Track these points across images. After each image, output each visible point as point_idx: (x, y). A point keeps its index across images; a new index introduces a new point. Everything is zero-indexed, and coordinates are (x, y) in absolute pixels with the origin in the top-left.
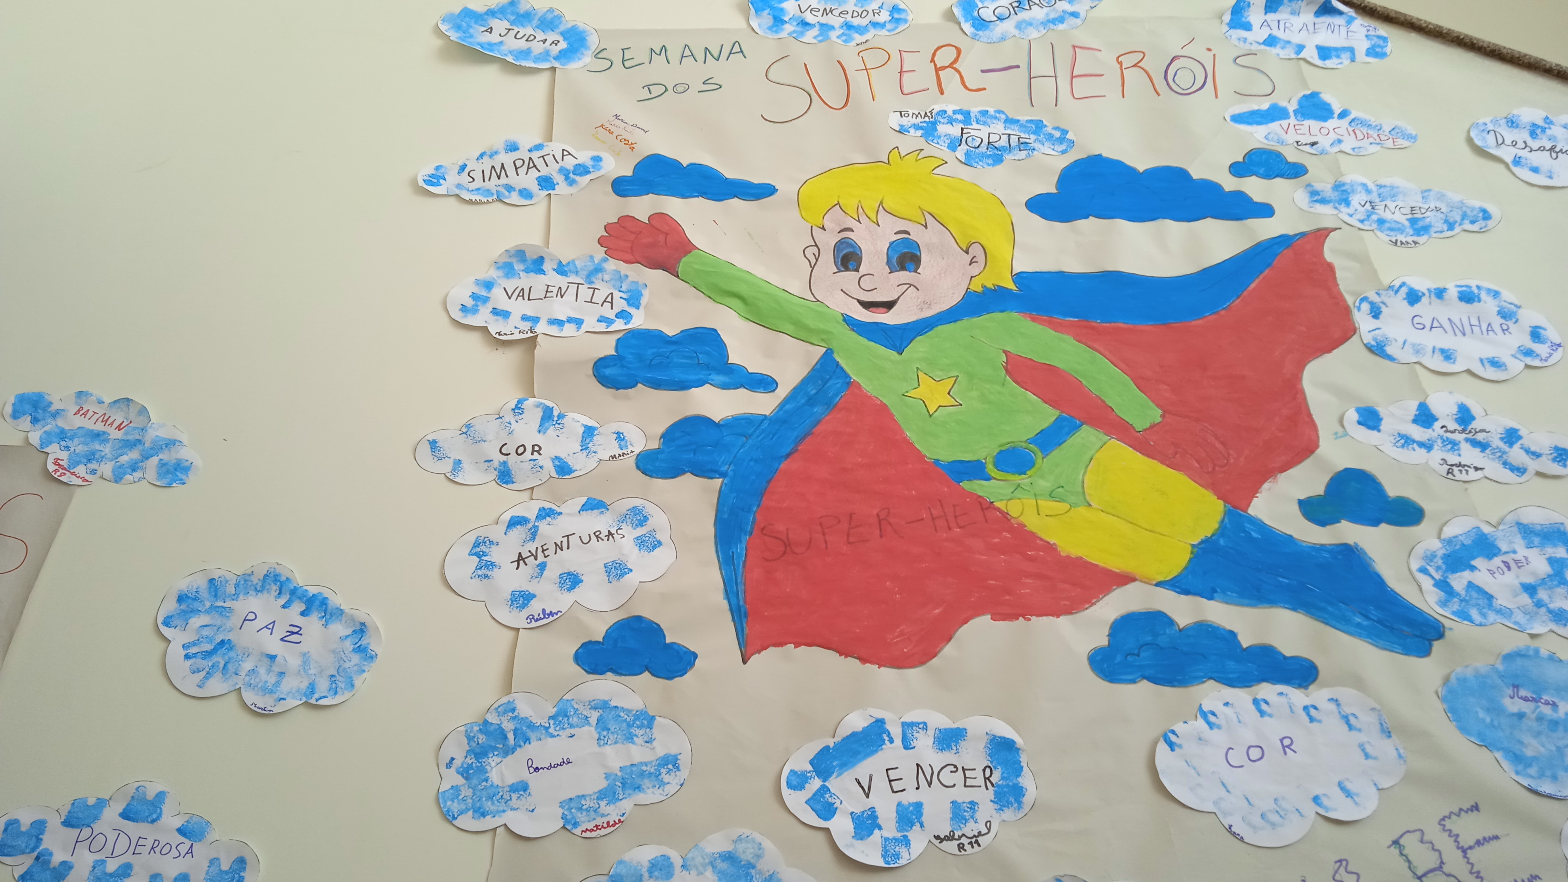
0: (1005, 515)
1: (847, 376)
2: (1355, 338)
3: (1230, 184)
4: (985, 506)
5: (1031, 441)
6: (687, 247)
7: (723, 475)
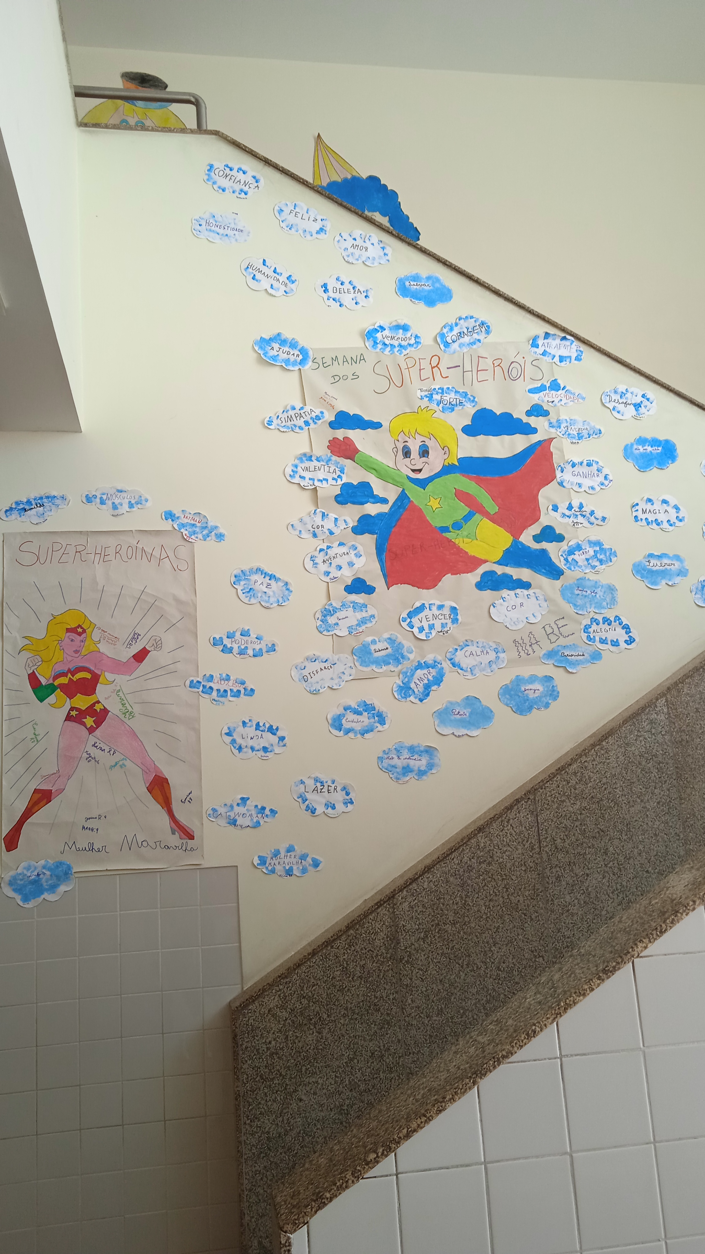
0: (454, 543)
1: (409, 498)
2: (555, 480)
3: (525, 419)
4: (450, 541)
5: (462, 519)
6: (357, 451)
7: (377, 534)
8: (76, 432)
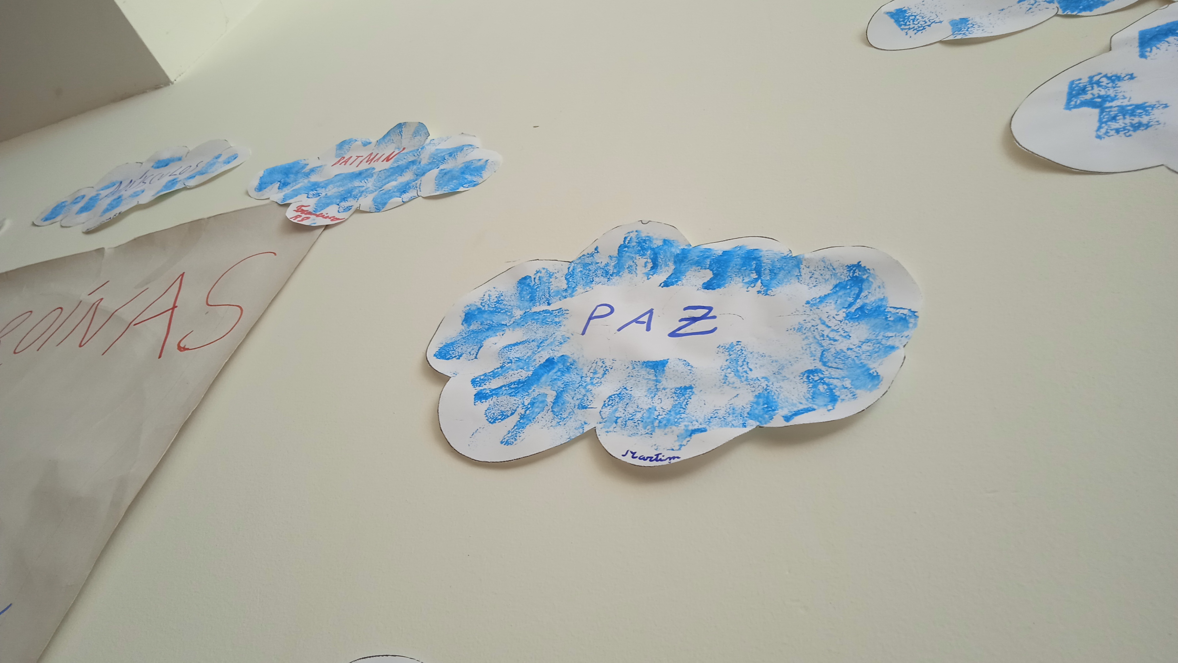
8: (157, 87)
